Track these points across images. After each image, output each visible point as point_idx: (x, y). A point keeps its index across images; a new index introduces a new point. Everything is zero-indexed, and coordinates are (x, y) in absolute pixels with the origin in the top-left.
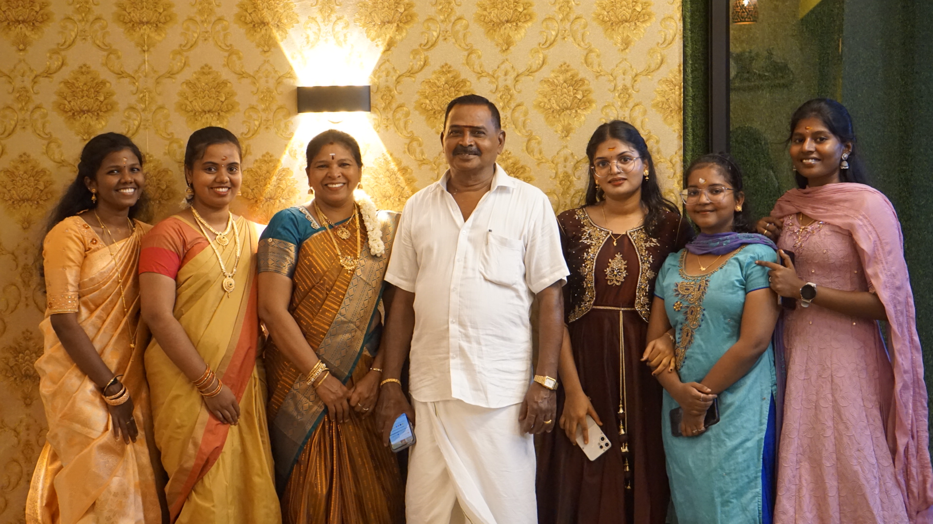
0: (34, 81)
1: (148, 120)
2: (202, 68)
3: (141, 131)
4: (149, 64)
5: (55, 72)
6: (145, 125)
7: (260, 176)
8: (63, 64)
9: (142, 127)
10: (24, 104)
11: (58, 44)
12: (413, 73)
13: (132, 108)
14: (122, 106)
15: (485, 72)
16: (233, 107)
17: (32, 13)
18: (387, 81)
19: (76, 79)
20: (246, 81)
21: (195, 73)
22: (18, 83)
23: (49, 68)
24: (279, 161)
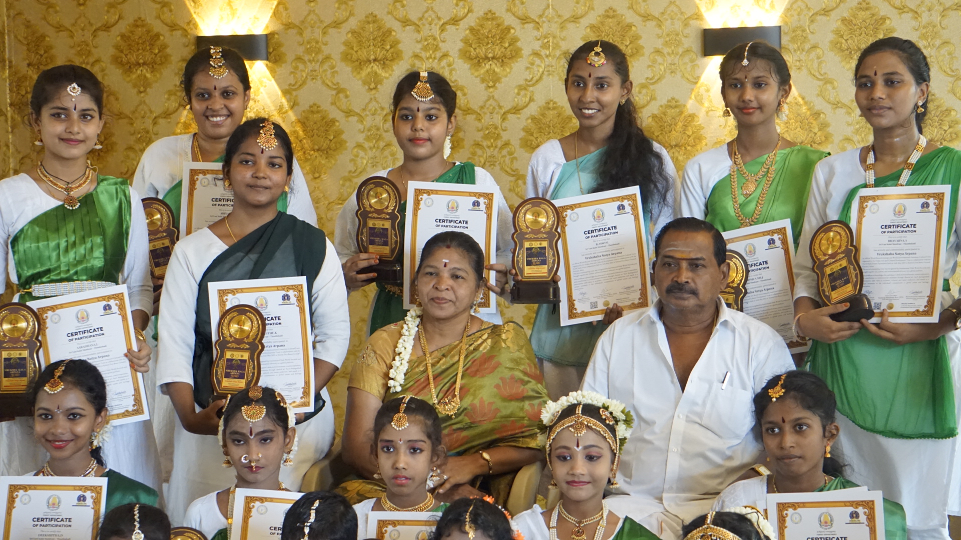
0: (442, 28)
1: (552, 66)
2: (607, 11)
3: (544, 77)
4: (553, 8)
5: (461, 20)
6: (548, 71)
7: (665, 122)
8: (469, 11)
9: (546, 73)
10: (431, 52)
12: (827, 11)
13: (536, 54)
14: (526, 52)
15: (908, 7)
16: (637, 52)
18: (799, 21)
19: (482, 26)
20: (651, 24)
21: (599, 16)
22: (426, 32)
23: (456, 16)
24: (684, 106)
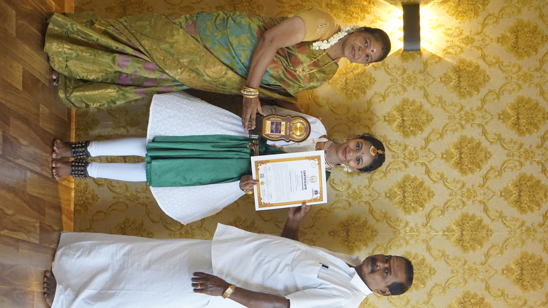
0: (423, 164)
3: (392, 229)
10: (408, 157)
11: (447, 179)
17: (466, 163)
22: (421, 153)
23: (431, 173)
